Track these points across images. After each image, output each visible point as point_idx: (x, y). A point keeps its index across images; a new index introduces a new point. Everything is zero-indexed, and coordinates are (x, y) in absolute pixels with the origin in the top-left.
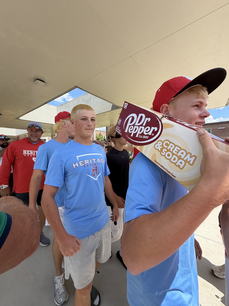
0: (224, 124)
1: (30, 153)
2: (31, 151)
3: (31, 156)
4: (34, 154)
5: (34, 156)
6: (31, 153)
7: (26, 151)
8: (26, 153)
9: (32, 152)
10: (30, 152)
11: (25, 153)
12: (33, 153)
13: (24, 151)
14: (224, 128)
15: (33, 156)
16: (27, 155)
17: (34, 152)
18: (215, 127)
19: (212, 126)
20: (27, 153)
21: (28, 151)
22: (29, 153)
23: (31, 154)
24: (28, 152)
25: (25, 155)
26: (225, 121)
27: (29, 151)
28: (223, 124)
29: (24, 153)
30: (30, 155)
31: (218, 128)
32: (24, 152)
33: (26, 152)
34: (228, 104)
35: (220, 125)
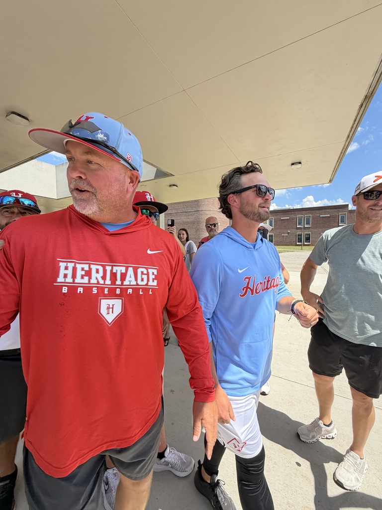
0: (329, 210)
1: (90, 278)
2: (94, 267)
3: (95, 291)
4: (108, 282)
5: (106, 291)
6: (96, 277)
7: (71, 266)
8: (69, 279)
9: (97, 271)
10: (88, 273)
11: (65, 276)
12: (104, 278)
13: (62, 265)
14: (329, 215)
15: (101, 290)
16: (73, 289)
17: (108, 268)
18: (317, 213)
19: (313, 211)
20: (74, 276)
21: (79, 267)
22: (86, 280)
23: (93, 281)
24: (79, 273)
25: (65, 290)
26: (331, 205)
27: (86, 267)
28: (327, 210)
29: (60, 279)
30: (88, 289)
31: (321, 216)
32: (62, 272)
33: (70, 272)
34: (332, 180)
35: (324, 211)
